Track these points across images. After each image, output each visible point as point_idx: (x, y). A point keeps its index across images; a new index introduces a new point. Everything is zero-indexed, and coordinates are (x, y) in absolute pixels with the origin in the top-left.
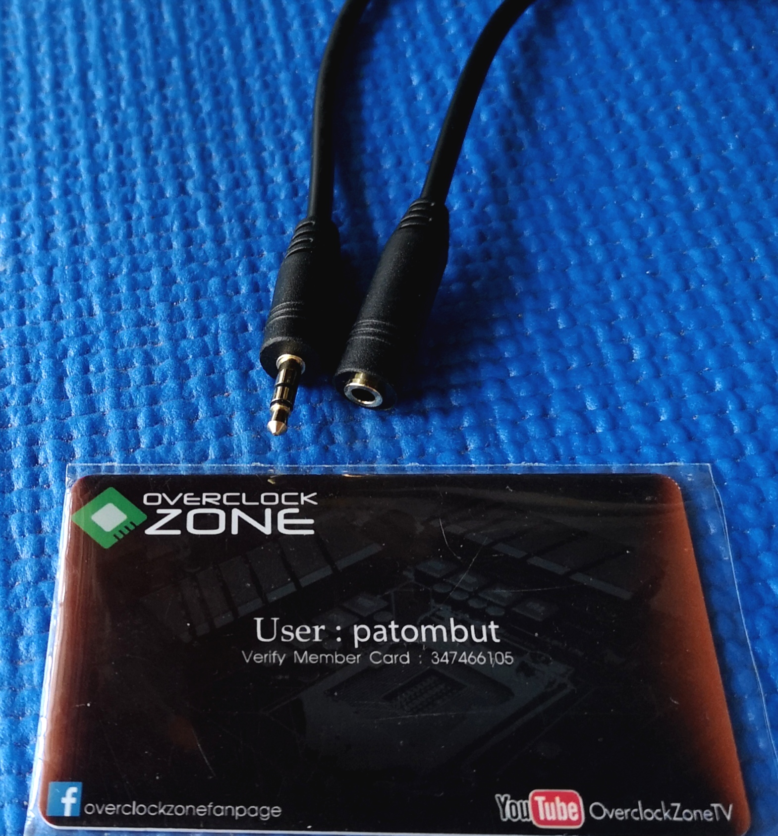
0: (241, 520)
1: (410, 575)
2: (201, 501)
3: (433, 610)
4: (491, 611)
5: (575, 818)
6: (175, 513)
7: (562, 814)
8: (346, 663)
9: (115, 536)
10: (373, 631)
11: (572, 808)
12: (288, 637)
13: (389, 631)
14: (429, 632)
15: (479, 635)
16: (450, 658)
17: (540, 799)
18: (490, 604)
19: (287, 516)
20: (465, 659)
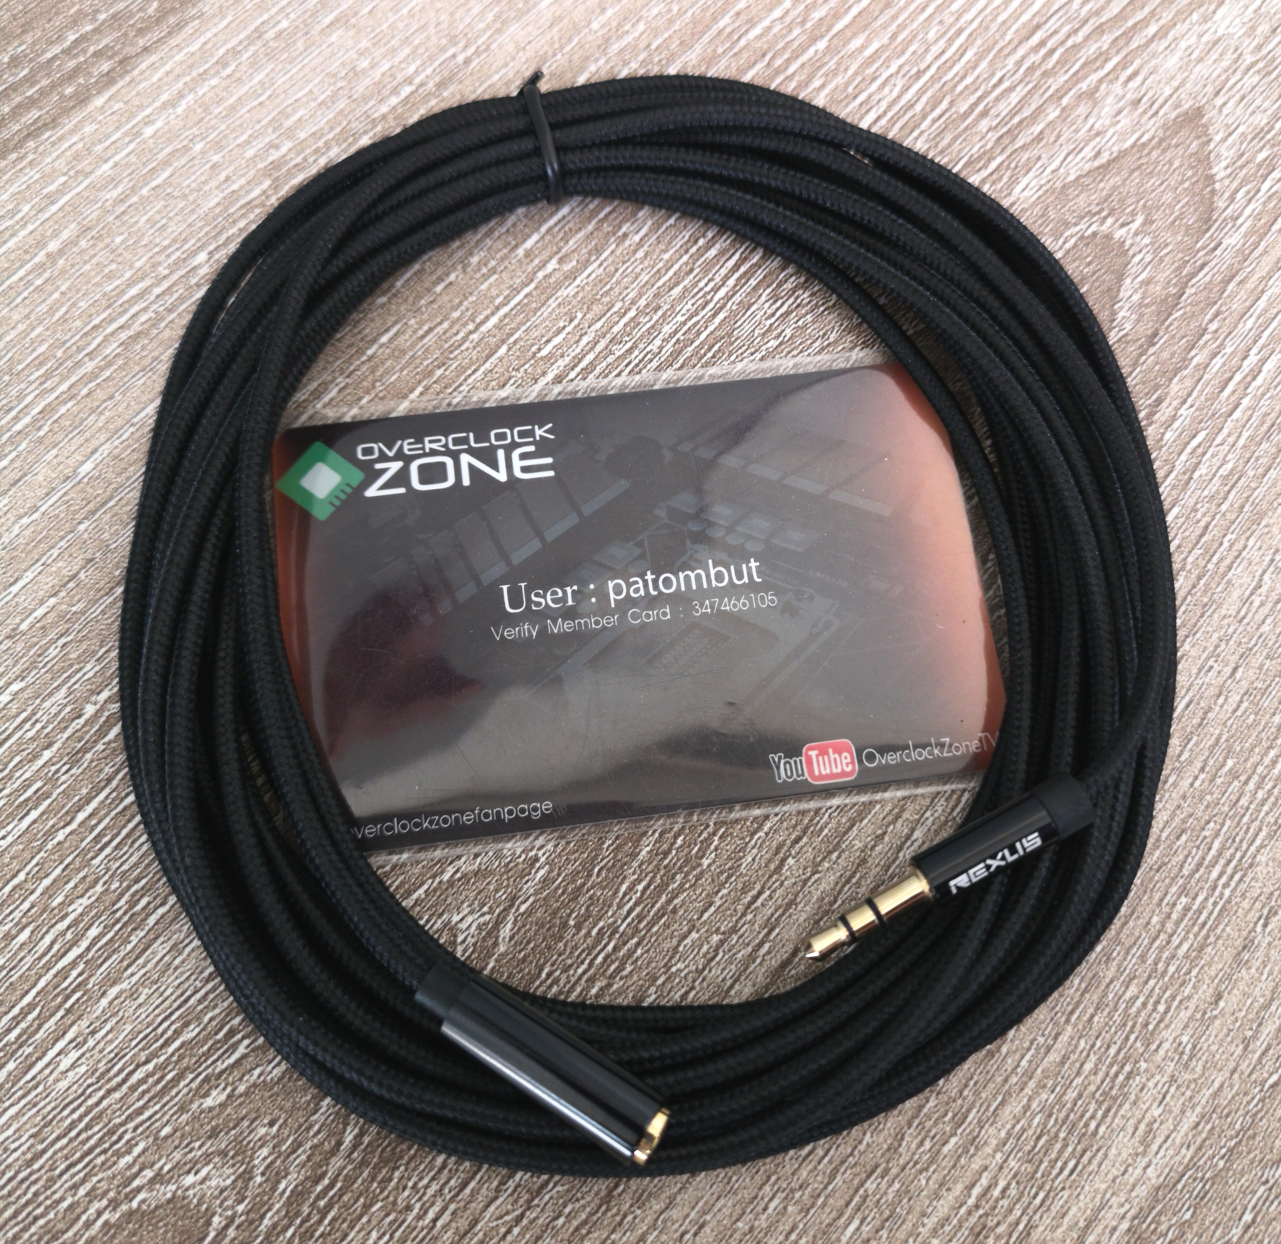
0: (471, 467)
1: (661, 513)
2: (423, 449)
3: (689, 553)
4: (750, 546)
5: (849, 769)
6: (395, 466)
7: (836, 767)
8: (604, 628)
9: (331, 503)
10: (629, 585)
11: (845, 757)
12: (539, 604)
13: (645, 583)
14: (687, 578)
15: (740, 576)
16: (712, 608)
17: (813, 753)
18: (749, 537)
19: (523, 457)
20: (727, 606)
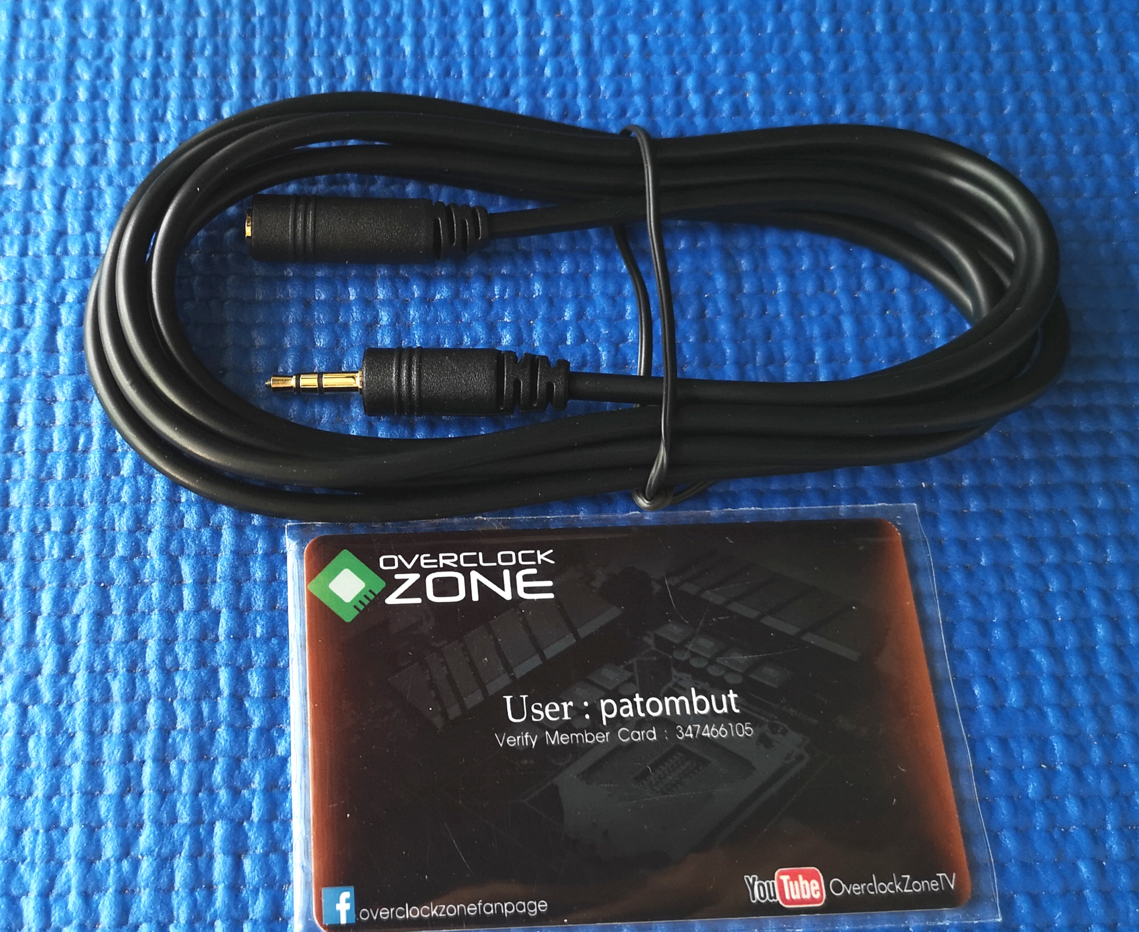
0: (480, 584)
1: (650, 641)
2: (438, 563)
3: (675, 680)
4: (730, 679)
5: (817, 896)
6: (413, 578)
7: (806, 893)
8: (596, 744)
9: (355, 607)
10: (620, 705)
11: (814, 885)
12: (538, 716)
13: (634, 705)
14: (672, 704)
15: (720, 706)
16: (694, 733)
17: (785, 878)
18: (729, 670)
19: (526, 578)
20: (708, 732)
